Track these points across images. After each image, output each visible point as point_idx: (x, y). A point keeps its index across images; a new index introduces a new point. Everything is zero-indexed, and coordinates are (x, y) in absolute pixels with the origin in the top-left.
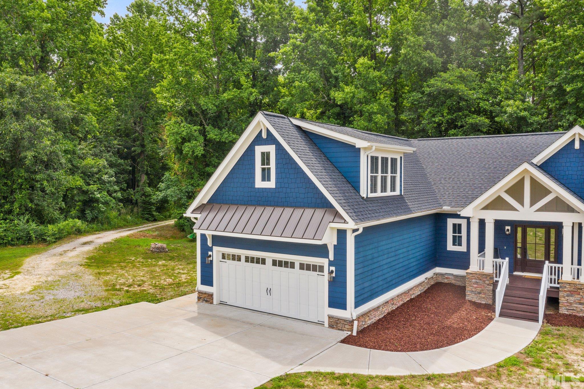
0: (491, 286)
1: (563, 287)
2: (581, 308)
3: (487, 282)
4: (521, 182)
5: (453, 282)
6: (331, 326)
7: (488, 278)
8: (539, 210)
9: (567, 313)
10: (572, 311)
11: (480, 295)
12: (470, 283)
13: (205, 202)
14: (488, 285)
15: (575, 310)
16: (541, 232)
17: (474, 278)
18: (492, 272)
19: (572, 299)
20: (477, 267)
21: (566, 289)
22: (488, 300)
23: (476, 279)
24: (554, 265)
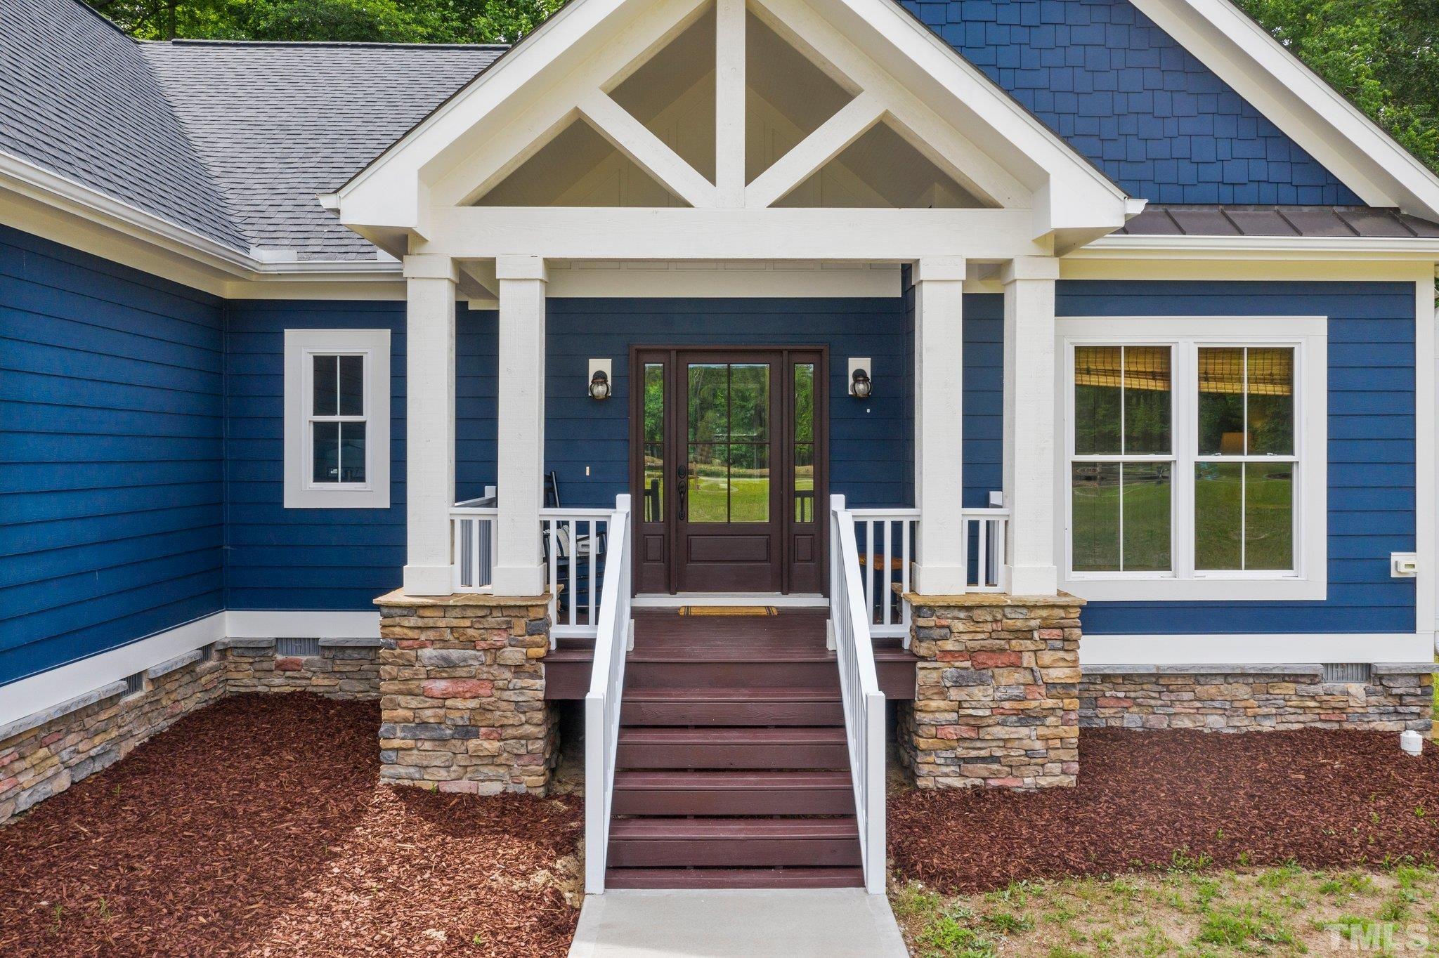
0: (535, 675)
1: (937, 633)
2: (1027, 743)
3: (513, 655)
5: (320, 683)
7: (519, 627)
8: (793, 199)
9: (957, 783)
10: (981, 769)
11: (472, 743)
12: (407, 673)
14: (518, 670)
15: (996, 759)
17: (431, 635)
18: (537, 590)
19: (980, 697)
20: (446, 565)
21: (949, 645)
22: (516, 770)
23: (444, 643)
24: (870, 515)
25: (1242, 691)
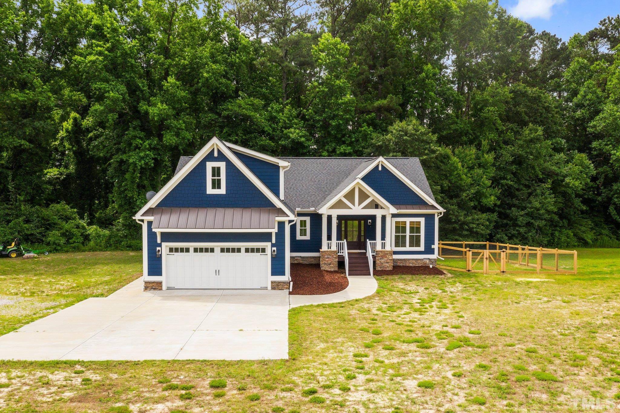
0: (337, 258)
2: (387, 265)
3: (335, 256)
4: (353, 190)
5: (301, 262)
6: (273, 288)
7: (335, 254)
8: (363, 208)
9: (380, 269)
10: (382, 268)
11: (331, 265)
12: (323, 259)
13: (154, 207)
14: (335, 258)
15: (384, 267)
16: (356, 223)
18: (336, 250)
19: (382, 261)
20: (326, 247)
21: (379, 255)
22: (335, 268)
23: (327, 255)
24: (371, 242)
25: (414, 261)
